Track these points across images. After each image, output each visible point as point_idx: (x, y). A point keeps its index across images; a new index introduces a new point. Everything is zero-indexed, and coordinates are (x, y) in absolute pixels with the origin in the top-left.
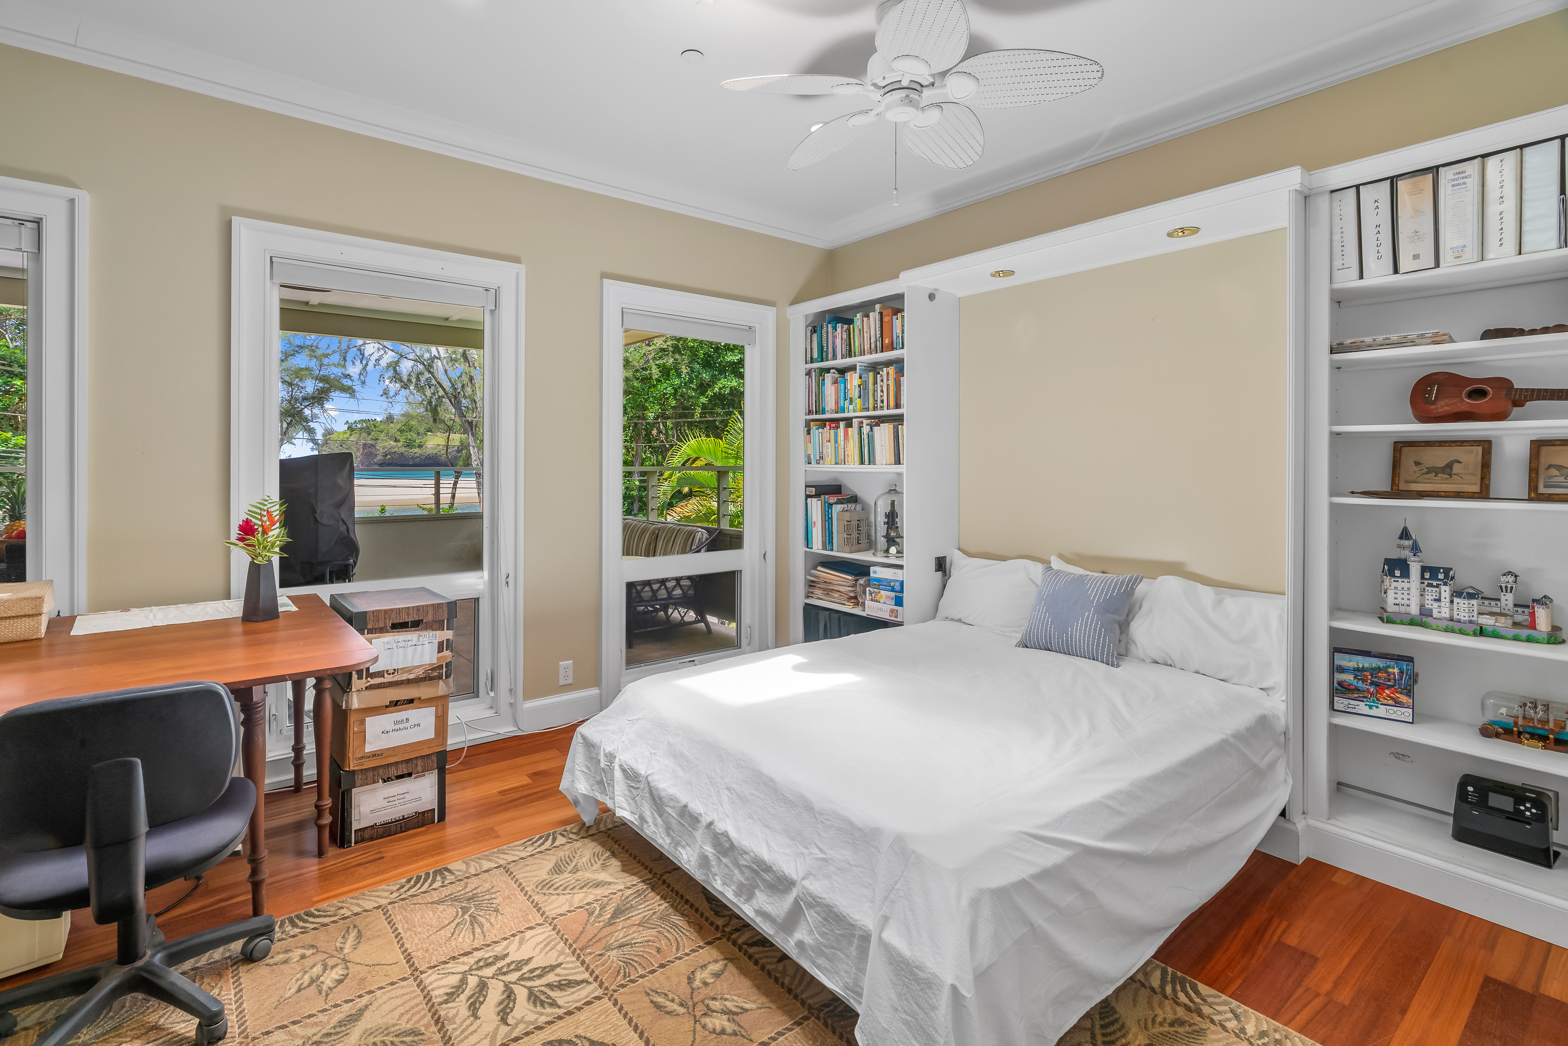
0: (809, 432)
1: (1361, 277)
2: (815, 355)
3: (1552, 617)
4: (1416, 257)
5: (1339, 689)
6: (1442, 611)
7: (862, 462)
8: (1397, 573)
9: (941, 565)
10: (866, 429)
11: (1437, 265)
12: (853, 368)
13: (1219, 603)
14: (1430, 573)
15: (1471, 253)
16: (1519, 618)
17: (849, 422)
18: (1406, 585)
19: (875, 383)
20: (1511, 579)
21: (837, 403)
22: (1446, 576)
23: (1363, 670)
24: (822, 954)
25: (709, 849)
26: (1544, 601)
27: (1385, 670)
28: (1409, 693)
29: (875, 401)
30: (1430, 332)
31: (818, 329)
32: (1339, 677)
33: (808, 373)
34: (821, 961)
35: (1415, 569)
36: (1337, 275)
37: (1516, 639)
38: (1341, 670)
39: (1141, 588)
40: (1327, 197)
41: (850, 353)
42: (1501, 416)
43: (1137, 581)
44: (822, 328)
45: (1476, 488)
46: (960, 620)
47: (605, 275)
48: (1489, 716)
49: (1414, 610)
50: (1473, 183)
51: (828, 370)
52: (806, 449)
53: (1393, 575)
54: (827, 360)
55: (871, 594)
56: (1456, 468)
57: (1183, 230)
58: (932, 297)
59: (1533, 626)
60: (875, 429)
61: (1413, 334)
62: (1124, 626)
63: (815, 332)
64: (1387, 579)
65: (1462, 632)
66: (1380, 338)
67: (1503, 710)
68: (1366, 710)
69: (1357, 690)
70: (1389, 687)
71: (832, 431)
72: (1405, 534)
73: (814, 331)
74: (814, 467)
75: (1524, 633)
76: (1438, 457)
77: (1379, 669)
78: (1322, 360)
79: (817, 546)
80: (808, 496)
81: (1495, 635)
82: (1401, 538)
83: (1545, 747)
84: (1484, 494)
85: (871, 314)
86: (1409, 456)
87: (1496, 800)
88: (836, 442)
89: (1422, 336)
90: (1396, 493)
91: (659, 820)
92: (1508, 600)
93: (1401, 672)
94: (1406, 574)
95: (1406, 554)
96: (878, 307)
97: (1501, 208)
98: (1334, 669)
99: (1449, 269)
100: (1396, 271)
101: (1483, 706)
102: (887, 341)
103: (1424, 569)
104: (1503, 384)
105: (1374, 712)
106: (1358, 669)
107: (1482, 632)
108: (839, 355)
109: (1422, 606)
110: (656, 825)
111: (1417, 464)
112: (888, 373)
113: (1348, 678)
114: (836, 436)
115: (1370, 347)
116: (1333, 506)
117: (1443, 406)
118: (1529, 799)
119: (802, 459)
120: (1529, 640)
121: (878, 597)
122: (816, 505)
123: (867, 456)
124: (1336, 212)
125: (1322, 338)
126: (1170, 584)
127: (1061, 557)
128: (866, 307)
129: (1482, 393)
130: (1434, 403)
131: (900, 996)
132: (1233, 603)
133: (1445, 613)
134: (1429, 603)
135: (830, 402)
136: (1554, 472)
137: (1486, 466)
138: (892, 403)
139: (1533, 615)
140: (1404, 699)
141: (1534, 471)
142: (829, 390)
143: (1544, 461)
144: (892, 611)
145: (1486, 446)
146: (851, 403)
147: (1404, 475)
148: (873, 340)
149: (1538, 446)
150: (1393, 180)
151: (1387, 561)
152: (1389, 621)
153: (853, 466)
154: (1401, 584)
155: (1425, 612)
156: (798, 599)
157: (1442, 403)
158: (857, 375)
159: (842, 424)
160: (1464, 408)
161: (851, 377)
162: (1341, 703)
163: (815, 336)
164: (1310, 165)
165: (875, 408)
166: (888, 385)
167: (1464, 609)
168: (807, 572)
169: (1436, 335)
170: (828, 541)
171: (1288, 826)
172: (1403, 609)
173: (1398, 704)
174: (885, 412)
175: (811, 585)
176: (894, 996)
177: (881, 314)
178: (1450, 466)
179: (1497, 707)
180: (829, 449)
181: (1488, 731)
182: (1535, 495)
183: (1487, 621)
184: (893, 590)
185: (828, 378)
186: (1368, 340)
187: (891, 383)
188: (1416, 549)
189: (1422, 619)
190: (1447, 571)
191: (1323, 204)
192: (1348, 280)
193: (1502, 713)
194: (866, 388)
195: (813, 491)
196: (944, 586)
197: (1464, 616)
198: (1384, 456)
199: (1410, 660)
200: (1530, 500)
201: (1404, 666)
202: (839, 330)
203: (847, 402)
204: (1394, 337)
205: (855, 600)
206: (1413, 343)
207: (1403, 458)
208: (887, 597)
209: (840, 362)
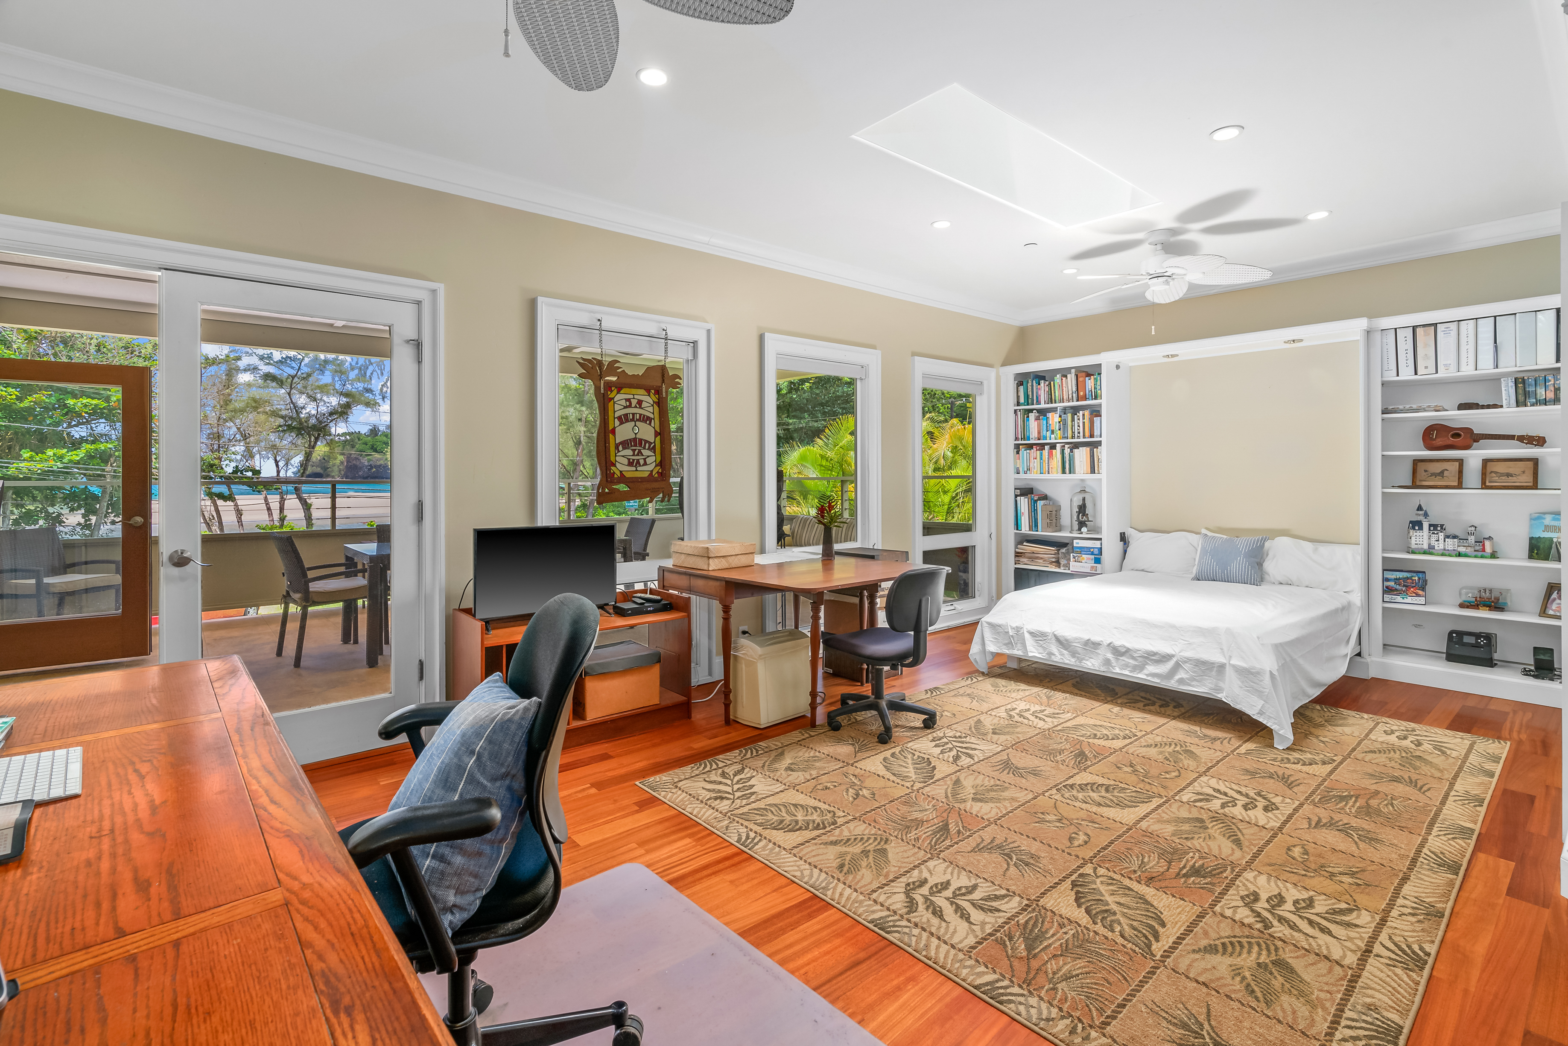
0: (1018, 453)
1: (1398, 375)
2: (1022, 400)
3: (1493, 546)
4: (1426, 367)
5: (1387, 590)
6: (1439, 546)
7: (1064, 472)
8: (1417, 528)
9: (1123, 538)
10: (1067, 451)
11: (1437, 372)
12: (1054, 410)
13: (1316, 550)
14: (1434, 527)
15: (1453, 368)
16: (1477, 548)
17: (1053, 446)
18: (1421, 534)
19: (1073, 420)
20: (1473, 529)
21: (1039, 433)
22: (1442, 528)
23: (1400, 579)
24: (1195, 680)
25: (1110, 656)
26: (1490, 538)
27: (1410, 578)
28: (1423, 589)
29: (1073, 433)
30: (1433, 404)
31: (1025, 383)
32: (1387, 584)
33: (1015, 411)
34: (1194, 683)
35: (1426, 526)
36: (1385, 373)
37: (1476, 557)
38: (1388, 580)
39: (1267, 544)
40: (1380, 332)
41: (1051, 401)
42: (1467, 447)
43: (1264, 540)
44: (1028, 383)
45: (1456, 484)
46: (1143, 570)
47: (914, 354)
48: (1464, 598)
49: (1426, 546)
50: (1454, 333)
51: (1031, 411)
52: (1015, 463)
53: (1414, 529)
54: (1033, 404)
55: (1074, 557)
56: (1446, 473)
57: (1294, 341)
58: (1118, 367)
59: (1484, 550)
60: (1076, 451)
61: (1425, 405)
62: (1260, 565)
63: (1022, 384)
64: (1411, 531)
65: (1450, 556)
66: (1407, 407)
67: (1470, 595)
68: (1401, 600)
69: (1396, 590)
70: (1413, 587)
71: (1038, 452)
72: (1420, 508)
73: (1020, 384)
74: (1022, 476)
75: (1480, 554)
76: (1436, 468)
77: (1408, 578)
78: (1378, 416)
79: (1025, 529)
80: (1016, 496)
81: (1466, 556)
82: (1418, 510)
83: (1490, 610)
84: (1460, 486)
85: (1069, 376)
86: (1421, 467)
87: (1467, 639)
88: (1041, 459)
89: (1429, 406)
90: (1414, 486)
91: (1065, 652)
92: (1472, 539)
93: (1419, 579)
94: (1421, 528)
95: (1421, 518)
96: (1073, 371)
97: (1467, 347)
98: (1385, 580)
99: (1441, 374)
100: (1416, 374)
101: (1460, 594)
102: (1082, 393)
103: (1430, 525)
104: (1469, 431)
105: (1405, 601)
106: (1396, 579)
107: (1459, 555)
108: (1043, 402)
109: (1429, 544)
110: (1063, 655)
111: (1426, 471)
112: (1084, 415)
113: (1392, 584)
114: (1041, 455)
115: (1401, 411)
116: (1383, 493)
117: (1439, 442)
118: (1483, 637)
119: (1012, 470)
120: (1482, 557)
121: (1080, 559)
122: (1024, 502)
123: (1067, 467)
124: (1385, 341)
125: (1378, 406)
126: (1282, 542)
127: (1207, 529)
128: (1064, 372)
129: (1458, 435)
130: (1435, 440)
131: (1243, 682)
132: (1324, 549)
133: (1441, 547)
134: (1433, 543)
135: (1033, 431)
136: (1493, 475)
137: (1461, 472)
138: (1087, 434)
139: (1484, 545)
140: (1420, 592)
141: (1484, 474)
142: (1033, 424)
143: (1489, 469)
144: (1092, 567)
145: (1461, 462)
146: (1053, 432)
147: (1418, 476)
148: (1070, 392)
149: (1486, 462)
150: (1414, 328)
151: (1411, 522)
152: (1413, 553)
153: (1056, 475)
154: (1419, 533)
155: (1431, 547)
156: (1010, 566)
157: (1438, 440)
158: (1058, 415)
159: (1047, 447)
160: (1449, 443)
161: (1053, 417)
162: (1387, 597)
163: (1021, 388)
164: (1370, 317)
165: (1073, 437)
166: (1084, 423)
167: (1451, 544)
168: (1016, 547)
169: (1436, 406)
170: (1034, 525)
171: (1362, 660)
172: (1420, 546)
173: (1418, 595)
174: (1082, 440)
175: (1018, 555)
176: (1240, 683)
177: (1077, 376)
178: (1442, 472)
179: (1467, 594)
180: (1035, 464)
181: (1462, 606)
182: (1484, 486)
183: (1462, 549)
184: (1092, 554)
185: (1032, 416)
186: (1401, 407)
187: (1087, 421)
188: (1426, 515)
189: (1430, 551)
190: (1442, 526)
191: (1377, 336)
192: (1391, 376)
193: (1470, 597)
194: (1065, 424)
195: (1018, 492)
196: (1125, 552)
197: (1450, 548)
198: (1408, 468)
199: (1424, 572)
200: (1482, 488)
201: (1421, 575)
202: (1042, 385)
203: (1049, 433)
204: (1414, 406)
205: (1058, 563)
206: (1425, 410)
207: (1418, 468)
208: (1088, 559)
209: (1043, 406)
